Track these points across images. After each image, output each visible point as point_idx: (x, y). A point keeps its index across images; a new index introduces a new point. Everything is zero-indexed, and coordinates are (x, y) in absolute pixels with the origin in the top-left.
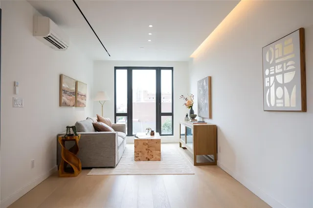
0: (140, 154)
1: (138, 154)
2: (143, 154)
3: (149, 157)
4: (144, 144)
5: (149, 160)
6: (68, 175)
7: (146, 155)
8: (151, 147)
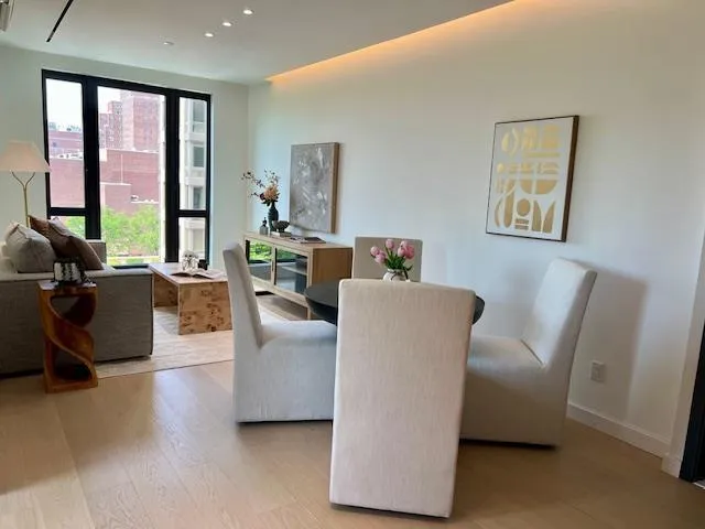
0: (193, 317)
1: (189, 318)
2: (202, 317)
3: (213, 324)
4: (203, 294)
5: (214, 329)
6: (78, 384)
7: (207, 321)
8: (219, 298)
